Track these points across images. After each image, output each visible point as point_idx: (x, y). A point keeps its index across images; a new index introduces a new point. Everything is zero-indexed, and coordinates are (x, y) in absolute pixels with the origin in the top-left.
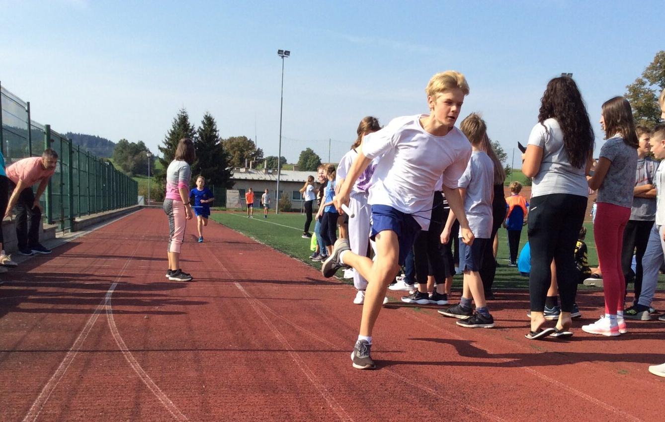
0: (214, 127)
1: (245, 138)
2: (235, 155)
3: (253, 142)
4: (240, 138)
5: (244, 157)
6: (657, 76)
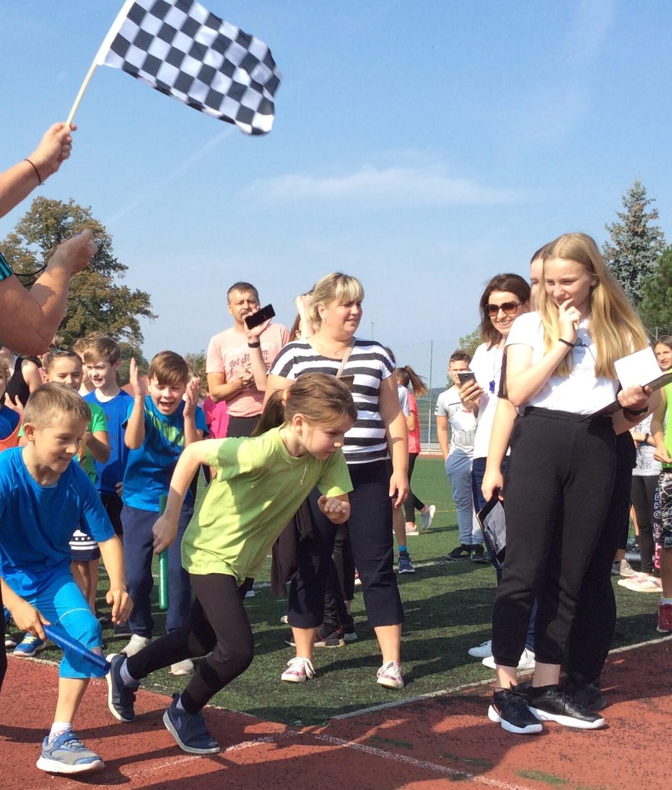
6: (37, 233)
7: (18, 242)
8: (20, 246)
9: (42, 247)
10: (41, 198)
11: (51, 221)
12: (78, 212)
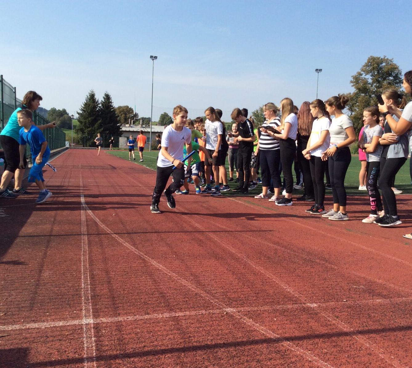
0: (111, 100)
1: (128, 107)
2: (122, 117)
3: (132, 109)
5: (128, 118)
6: (369, 71)
7: (361, 75)
8: (362, 76)
9: (371, 76)
10: (372, 56)
11: (376, 65)
12: (387, 61)
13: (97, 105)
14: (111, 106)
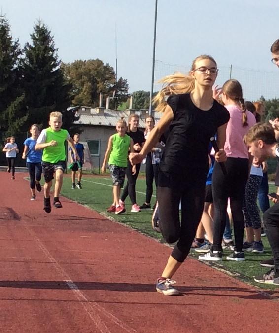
0: (50, 44)
1: (99, 63)
2: (84, 89)
3: (112, 68)
4: (92, 62)
5: (97, 92)
13: (13, 56)
14: (52, 59)
